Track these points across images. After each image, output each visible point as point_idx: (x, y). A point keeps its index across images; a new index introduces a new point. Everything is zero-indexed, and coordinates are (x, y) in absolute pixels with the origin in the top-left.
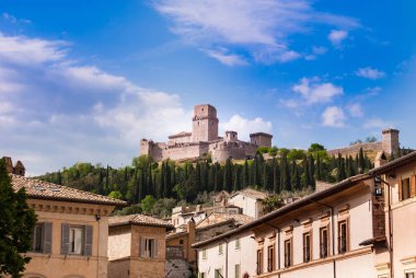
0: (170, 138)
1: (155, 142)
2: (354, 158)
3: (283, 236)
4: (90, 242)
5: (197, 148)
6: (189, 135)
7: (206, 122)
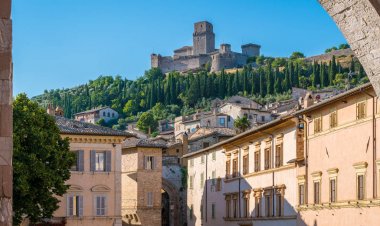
0: (176, 52)
1: (163, 55)
2: (328, 64)
3: (243, 153)
4: (110, 162)
5: (198, 60)
6: (190, 49)
7: (204, 38)
